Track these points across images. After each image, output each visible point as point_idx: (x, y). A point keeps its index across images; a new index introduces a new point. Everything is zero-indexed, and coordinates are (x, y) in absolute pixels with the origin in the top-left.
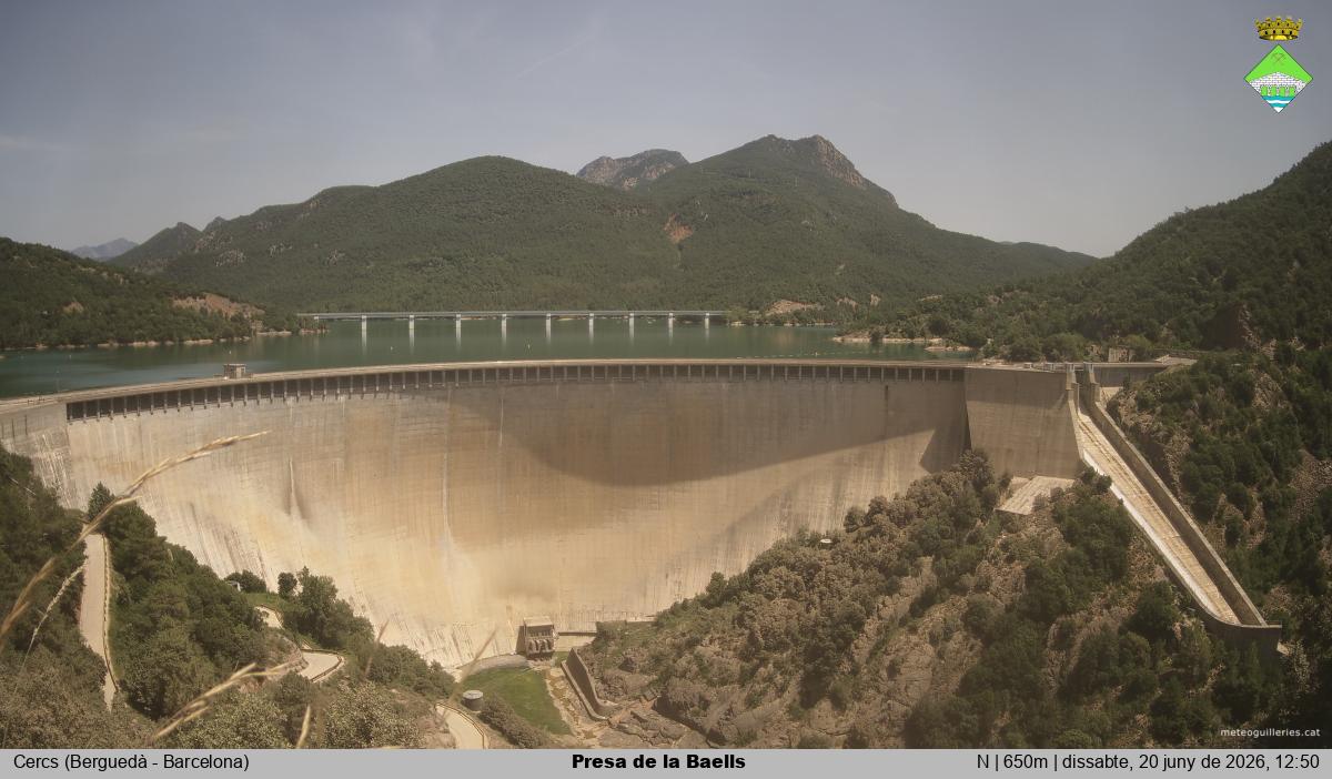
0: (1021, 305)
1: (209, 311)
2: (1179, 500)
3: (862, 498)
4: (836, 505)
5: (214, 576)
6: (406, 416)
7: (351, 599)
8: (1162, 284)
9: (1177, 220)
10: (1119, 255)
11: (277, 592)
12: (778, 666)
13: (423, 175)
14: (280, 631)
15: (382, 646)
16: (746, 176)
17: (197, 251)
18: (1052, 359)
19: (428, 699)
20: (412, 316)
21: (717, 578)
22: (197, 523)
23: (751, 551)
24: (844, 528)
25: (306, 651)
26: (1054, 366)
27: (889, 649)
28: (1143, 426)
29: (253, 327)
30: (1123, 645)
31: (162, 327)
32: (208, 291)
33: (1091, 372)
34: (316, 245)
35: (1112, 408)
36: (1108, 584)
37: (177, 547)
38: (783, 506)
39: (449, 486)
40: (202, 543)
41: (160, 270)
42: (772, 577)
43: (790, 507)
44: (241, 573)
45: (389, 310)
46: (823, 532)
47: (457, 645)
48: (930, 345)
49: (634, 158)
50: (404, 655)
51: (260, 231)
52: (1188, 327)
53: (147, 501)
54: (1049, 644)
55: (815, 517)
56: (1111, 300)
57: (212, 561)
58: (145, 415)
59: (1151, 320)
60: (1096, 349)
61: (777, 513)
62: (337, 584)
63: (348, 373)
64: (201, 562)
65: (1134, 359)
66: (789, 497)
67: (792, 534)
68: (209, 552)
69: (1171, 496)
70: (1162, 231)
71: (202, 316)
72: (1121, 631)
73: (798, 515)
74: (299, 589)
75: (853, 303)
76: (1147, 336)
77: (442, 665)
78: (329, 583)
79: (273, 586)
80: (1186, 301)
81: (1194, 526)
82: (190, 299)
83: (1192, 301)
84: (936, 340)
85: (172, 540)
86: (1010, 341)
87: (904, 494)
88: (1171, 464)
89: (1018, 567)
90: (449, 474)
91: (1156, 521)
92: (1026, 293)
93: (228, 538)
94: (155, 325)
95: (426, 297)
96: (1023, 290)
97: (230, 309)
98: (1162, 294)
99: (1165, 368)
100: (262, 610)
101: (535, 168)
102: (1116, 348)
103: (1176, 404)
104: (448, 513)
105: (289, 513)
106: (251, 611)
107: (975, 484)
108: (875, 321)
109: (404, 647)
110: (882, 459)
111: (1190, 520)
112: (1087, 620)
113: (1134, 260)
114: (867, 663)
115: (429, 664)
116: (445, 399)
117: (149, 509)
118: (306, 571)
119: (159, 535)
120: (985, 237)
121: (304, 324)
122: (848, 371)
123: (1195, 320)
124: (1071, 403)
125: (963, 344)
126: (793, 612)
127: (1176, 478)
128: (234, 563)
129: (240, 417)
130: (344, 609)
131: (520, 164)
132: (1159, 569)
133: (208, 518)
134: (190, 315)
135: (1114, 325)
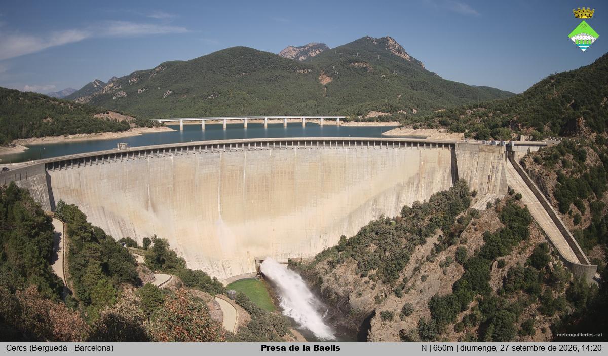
0: (481, 115)
1: (110, 119)
2: (552, 206)
3: (409, 202)
4: (397, 205)
5: (113, 240)
6: (201, 165)
7: (176, 249)
8: (545, 106)
9: (552, 77)
10: (525, 93)
11: (142, 246)
12: (371, 278)
13: (208, 55)
14: (144, 264)
15: (190, 270)
16: (356, 55)
17: (104, 92)
18: (496, 139)
19: (212, 295)
20: (203, 119)
21: (343, 238)
22: (105, 217)
23: (358, 226)
24: (401, 216)
25: (156, 273)
26: (497, 142)
27: (421, 271)
28: (536, 171)
29: (131, 126)
30: (526, 272)
31: (89, 127)
32: (110, 111)
33: (513, 145)
34: (159, 88)
35: (522, 162)
36: (520, 242)
37: (96, 227)
38: (373, 205)
39: (221, 196)
40: (107, 224)
41: (88, 101)
42: (368, 237)
43: (376, 205)
44: (126, 238)
45: (193, 117)
46: (391, 217)
47: (224, 269)
48: (440, 132)
49: (304, 47)
50: (201, 274)
51: (134, 82)
52: (556, 126)
53: (83, 206)
54: (493, 270)
55: (388, 210)
56: (522, 113)
57: (112, 233)
58: (82, 167)
59: (540, 122)
60: (515, 136)
61: (371, 208)
62: (170, 242)
63: (174, 146)
64: (107, 234)
65: (532, 140)
66: (375, 201)
67: (377, 218)
68: (111, 229)
69: (549, 204)
70: (545, 82)
71: (107, 122)
72: (526, 265)
73: (379, 209)
74: (152, 245)
75: (405, 113)
76: (538, 130)
77: (218, 279)
78: (166, 242)
79: (141, 244)
80: (556, 114)
81: (559, 218)
82: (103, 114)
83: (559, 114)
84: (442, 130)
85: (94, 224)
86: (476, 131)
87: (428, 201)
88: (549, 189)
89: (479, 235)
90: (221, 190)
91: (542, 214)
92: (484, 109)
93: (120, 223)
94: (85, 126)
95: (210, 110)
96: (482, 107)
97: (120, 118)
98: (545, 111)
99: (546, 145)
100: (135, 255)
101: (259, 51)
102: (524, 135)
103: (551, 161)
104: (221, 209)
105: (148, 210)
106: (131, 256)
107: (460, 196)
108: (415, 121)
109: (201, 271)
110: (418, 184)
111: (557, 215)
112: (510, 259)
113: (532, 96)
114: (411, 278)
115: (212, 278)
116: (219, 157)
117: (83, 210)
118: (155, 236)
119: (88, 221)
120: (465, 83)
121: (154, 124)
122: (403, 143)
123: (560, 124)
124: (504, 159)
125: (455, 132)
126: (378, 254)
127: (551, 195)
128: (122, 233)
129: (125, 167)
130: (173, 253)
131: (253, 50)
132: (543, 237)
133: (111, 213)
134: (102, 122)
135: (523, 124)
